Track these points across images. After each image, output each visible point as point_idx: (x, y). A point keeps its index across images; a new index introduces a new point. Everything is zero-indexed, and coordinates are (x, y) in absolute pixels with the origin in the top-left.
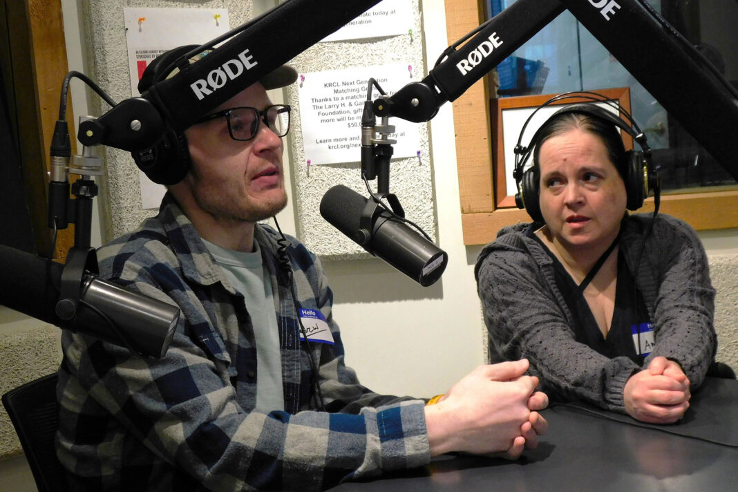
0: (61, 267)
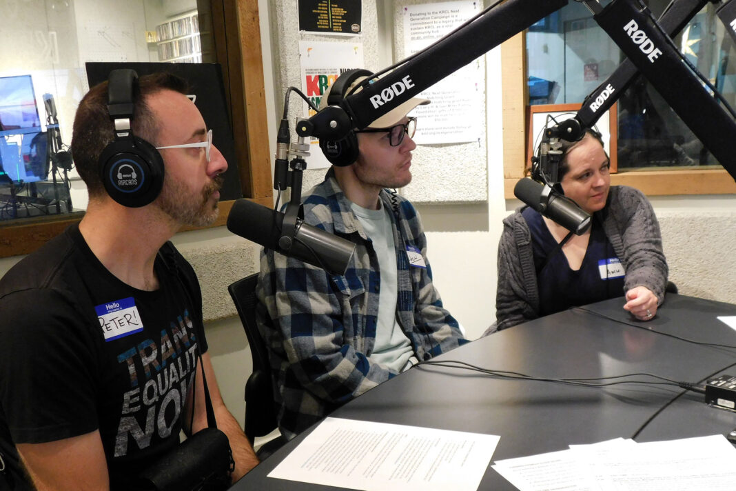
0: (283, 216)
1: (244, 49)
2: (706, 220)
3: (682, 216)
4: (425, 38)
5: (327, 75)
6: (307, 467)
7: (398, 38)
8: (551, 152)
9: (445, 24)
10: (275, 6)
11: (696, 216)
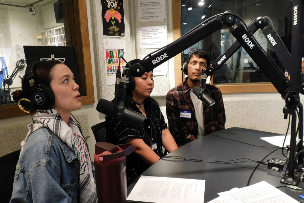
0: (118, 105)
1: (83, 41)
2: (243, 101)
3: (235, 100)
4: (147, 38)
5: (113, 51)
6: (140, 195)
7: (137, 38)
8: (204, 78)
9: (154, 34)
10: (94, 26)
11: (240, 100)
